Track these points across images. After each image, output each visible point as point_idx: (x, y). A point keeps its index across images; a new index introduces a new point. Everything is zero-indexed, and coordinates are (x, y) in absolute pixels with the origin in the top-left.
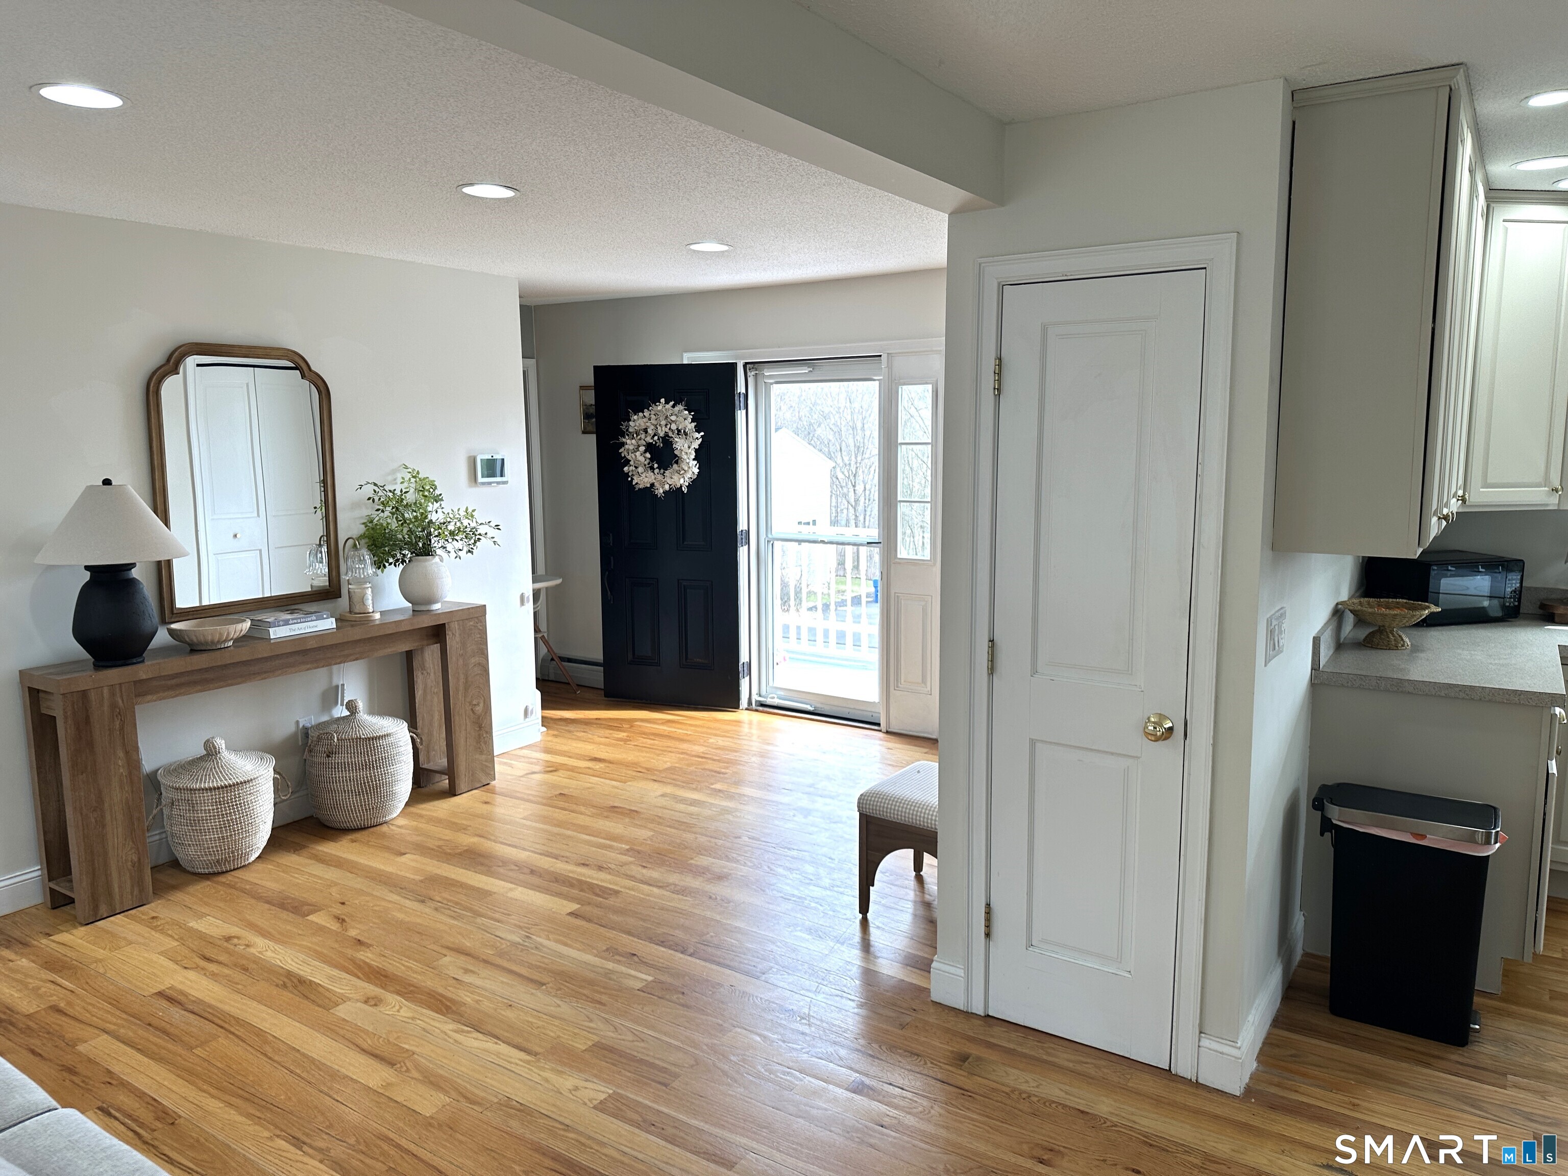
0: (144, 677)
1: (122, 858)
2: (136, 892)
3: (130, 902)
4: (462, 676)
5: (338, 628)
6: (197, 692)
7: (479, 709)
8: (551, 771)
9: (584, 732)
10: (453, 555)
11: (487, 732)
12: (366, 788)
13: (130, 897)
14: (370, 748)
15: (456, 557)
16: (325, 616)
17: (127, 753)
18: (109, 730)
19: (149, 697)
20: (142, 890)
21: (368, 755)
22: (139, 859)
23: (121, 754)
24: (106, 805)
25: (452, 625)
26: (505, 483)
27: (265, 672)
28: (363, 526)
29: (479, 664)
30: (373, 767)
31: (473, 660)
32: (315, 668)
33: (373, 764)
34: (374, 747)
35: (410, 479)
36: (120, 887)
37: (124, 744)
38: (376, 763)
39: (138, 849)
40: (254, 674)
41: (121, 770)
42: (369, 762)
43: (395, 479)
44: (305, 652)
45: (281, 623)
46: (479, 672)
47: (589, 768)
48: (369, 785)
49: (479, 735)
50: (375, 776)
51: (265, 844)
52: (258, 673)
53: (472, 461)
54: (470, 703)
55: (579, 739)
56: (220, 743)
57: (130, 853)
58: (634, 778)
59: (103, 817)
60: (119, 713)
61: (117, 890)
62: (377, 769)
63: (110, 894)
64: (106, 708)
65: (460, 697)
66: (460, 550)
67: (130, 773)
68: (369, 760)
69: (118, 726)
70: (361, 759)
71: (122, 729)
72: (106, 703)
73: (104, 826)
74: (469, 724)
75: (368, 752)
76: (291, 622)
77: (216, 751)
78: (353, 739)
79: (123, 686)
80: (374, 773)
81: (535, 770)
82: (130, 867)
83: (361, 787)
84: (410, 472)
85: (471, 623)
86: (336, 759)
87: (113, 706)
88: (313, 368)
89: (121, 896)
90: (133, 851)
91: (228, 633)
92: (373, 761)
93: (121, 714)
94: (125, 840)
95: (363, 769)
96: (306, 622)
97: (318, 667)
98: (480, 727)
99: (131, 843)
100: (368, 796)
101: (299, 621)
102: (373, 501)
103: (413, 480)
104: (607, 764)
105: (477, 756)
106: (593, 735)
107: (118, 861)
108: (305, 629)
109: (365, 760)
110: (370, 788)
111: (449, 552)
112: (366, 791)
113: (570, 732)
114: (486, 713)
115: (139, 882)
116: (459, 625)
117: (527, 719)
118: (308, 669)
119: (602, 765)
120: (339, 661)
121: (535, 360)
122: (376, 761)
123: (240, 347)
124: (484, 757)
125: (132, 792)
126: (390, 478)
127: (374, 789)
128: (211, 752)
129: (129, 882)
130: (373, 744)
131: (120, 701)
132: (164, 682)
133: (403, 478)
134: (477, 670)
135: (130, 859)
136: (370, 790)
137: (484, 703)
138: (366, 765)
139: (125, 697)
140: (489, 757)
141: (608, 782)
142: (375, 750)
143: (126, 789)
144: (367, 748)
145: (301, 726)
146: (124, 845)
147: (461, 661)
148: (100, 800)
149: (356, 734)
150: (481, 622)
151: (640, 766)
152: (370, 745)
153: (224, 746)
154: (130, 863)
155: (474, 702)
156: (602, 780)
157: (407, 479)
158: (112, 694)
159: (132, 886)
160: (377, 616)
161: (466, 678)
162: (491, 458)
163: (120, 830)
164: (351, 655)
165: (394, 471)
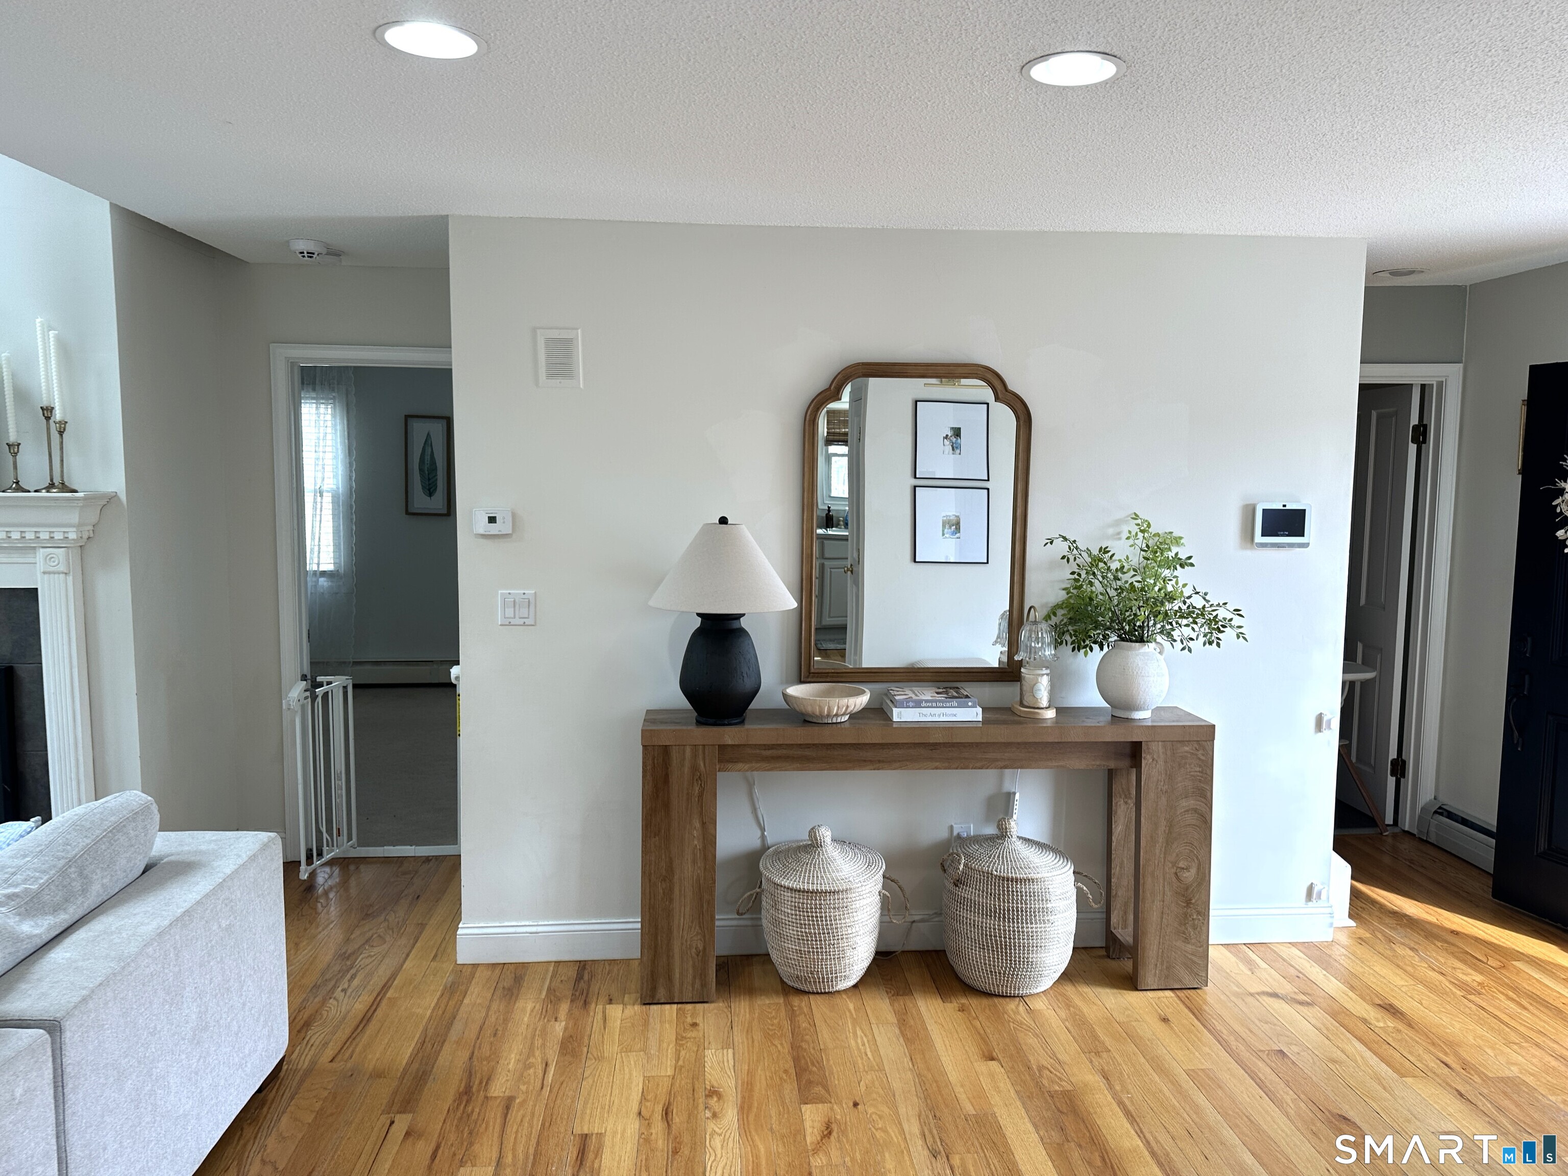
0: (730, 742)
1: (686, 941)
2: (698, 985)
3: (690, 995)
4: (1163, 824)
5: (985, 721)
6: (794, 769)
7: (1189, 876)
8: (1301, 1003)
9: (1412, 949)
10: (1178, 645)
11: (1199, 913)
12: (992, 944)
13: (691, 989)
14: (1004, 891)
15: (1183, 649)
16: (970, 704)
17: (703, 824)
18: (688, 794)
19: (740, 765)
20: (704, 985)
21: (999, 899)
22: (705, 949)
23: (697, 824)
24: (676, 877)
25: (1154, 746)
26: (1305, 545)
27: (879, 761)
28: (1064, 592)
29: (1195, 810)
30: (1004, 918)
31: (1184, 803)
32: (945, 768)
33: (1004, 914)
34: (1008, 891)
35: (1137, 534)
36: (681, 974)
37: (701, 813)
38: (1009, 914)
39: (704, 936)
40: (865, 761)
41: (696, 842)
42: (1000, 909)
43: (1119, 533)
44: (934, 746)
45: (911, 704)
46: (1194, 822)
47: (1365, 1021)
48: (996, 941)
49: (1185, 914)
50: (1005, 930)
51: (861, 973)
52: (871, 761)
53: (1249, 511)
54: (1174, 864)
55: (1395, 962)
56: (826, 834)
57: (695, 938)
58: (1426, 1074)
59: (671, 890)
60: (700, 777)
61: (677, 975)
62: (1009, 922)
63: (670, 979)
64: (686, 770)
65: (1157, 851)
66: (1192, 639)
67: (705, 848)
68: (999, 906)
69: (697, 791)
70: (990, 902)
71: (701, 796)
72: (687, 764)
73: (671, 900)
74: (1169, 893)
75: (999, 895)
76: (924, 704)
77: (817, 843)
78: (983, 872)
79: (707, 747)
80: (1004, 926)
81: (1280, 991)
82: (694, 955)
83: (987, 939)
84: (1138, 525)
85: (1186, 749)
86: (966, 893)
87: (694, 768)
88: (1011, 387)
89: (682, 984)
90: (699, 937)
91: (829, 707)
92: (1004, 910)
93: (702, 778)
94: (692, 922)
95: (991, 916)
96: (943, 707)
97: (949, 768)
98: (1188, 903)
99: (697, 928)
100: (993, 954)
101: (934, 704)
102: (1068, 561)
103: (1140, 535)
104: (1401, 1026)
105: (1179, 944)
106: (1422, 959)
107: (682, 944)
108: (939, 715)
109: (995, 905)
110: (997, 944)
111: (1175, 641)
112: (993, 947)
113: (1390, 940)
114: (1200, 884)
115: (702, 975)
116: (1164, 747)
117: (1310, 904)
118: (937, 768)
119: (1391, 1023)
120: (978, 765)
121: (1461, 365)
122: (1009, 910)
123: (916, 365)
124: (1189, 948)
125: (705, 869)
126: (1111, 531)
127: (1002, 948)
128: (813, 846)
129: (691, 971)
130: (1008, 887)
131: (702, 765)
132: (758, 751)
133: (1130, 532)
134: (1190, 819)
135: (694, 945)
136: (997, 948)
137: (1198, 869)
138: (995, 912)
139: (707, 761)
140: (1201, 950)
141: (1374, 1060)
142: (1009, 895)
143: (699, 865)
144: (999, 890)
145: (955, 833)
146: (690, 927)
147: (1163, 801)
148: (670, 869)
149: (988, 867)
150: (1204, 749)
151: (1457, 1055)
152: (1003, 887)
153: (828, 840)
154: (694, 950)
155: (1181, 865)
156: (1368, 1054)
157: (1133, 533)
158: (695, 756)
159: (694, 977)
160: (1051, 714)
161: (1171, 826)
162: (1282, 508)
163: (688, 909)
164: (996, 760)
165: (1118, 523)
